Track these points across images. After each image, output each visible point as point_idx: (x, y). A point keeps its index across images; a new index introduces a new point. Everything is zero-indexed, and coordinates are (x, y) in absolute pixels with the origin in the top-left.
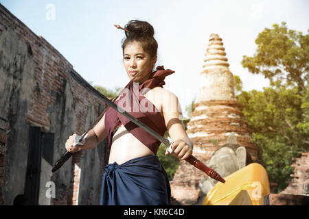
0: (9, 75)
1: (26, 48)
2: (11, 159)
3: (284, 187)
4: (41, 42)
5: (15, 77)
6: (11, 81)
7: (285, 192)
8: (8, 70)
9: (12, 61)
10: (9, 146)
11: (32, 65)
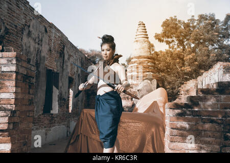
0: (35, 43)
1: (44, 29)
2: (38, 85)
3: (175, 99)
4: (52, 26)
5: (39, 44)
6: (37, 46)
7: (175, 102)
8: (35, 40)
9: (37, 36)
10: (37, 79)
11: (47, 38)
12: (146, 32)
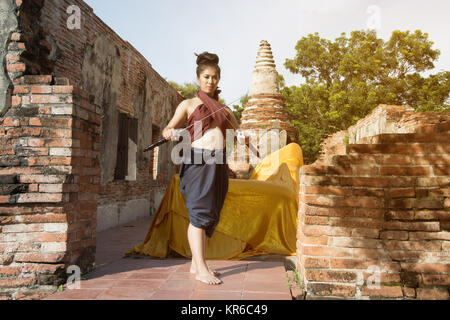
0: (102, 72)
1: (115, 51)
2: (106, 137)
3: (314, 161)
4: (127, 45)
5: (107, 74)
6: (104, 77)
7: (314, 165)
8: (102, 68)
9: (104, 60)
10: (104, 128)
11: (120, 64)
12: (272, 57)
